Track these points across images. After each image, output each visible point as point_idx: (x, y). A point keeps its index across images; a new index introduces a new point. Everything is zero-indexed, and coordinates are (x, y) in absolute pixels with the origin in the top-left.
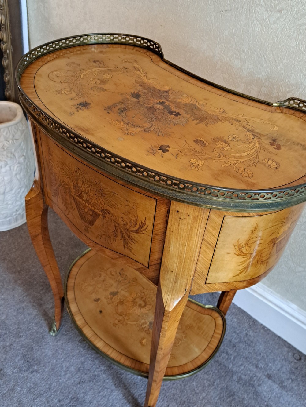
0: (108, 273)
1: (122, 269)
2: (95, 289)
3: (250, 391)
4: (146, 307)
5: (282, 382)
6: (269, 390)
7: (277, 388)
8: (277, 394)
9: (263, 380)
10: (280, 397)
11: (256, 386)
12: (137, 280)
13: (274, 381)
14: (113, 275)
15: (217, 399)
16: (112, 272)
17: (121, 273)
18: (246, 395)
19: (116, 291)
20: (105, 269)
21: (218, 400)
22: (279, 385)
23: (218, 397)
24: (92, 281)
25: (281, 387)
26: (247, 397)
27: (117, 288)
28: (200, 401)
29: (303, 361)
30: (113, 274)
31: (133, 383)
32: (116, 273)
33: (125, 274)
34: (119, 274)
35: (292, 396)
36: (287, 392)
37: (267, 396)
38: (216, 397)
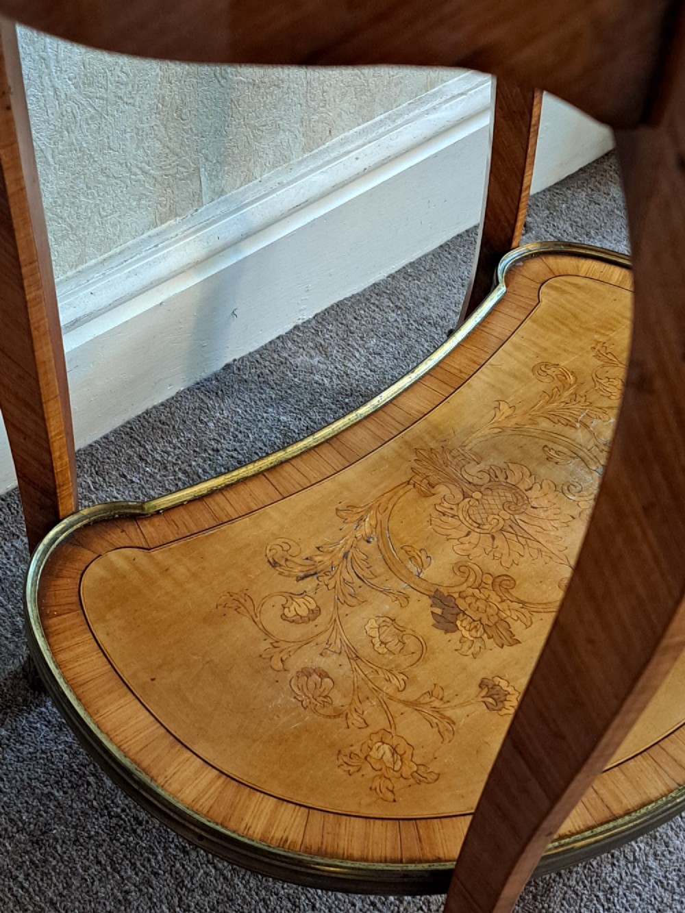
0: (296, 632)
1: (274, 564)
2: (414, 705)
4: (522, 487)
12: (351, 507)
14: (315, 613)
16: (290, 614)
17: (298, 571)
19: (427, 601)
20: (265, 645)
24: (355, 719)
27: (407, 598)
30: (303, 612)
32: (303, 594)
33: (307, 553)
34: (309, 584)
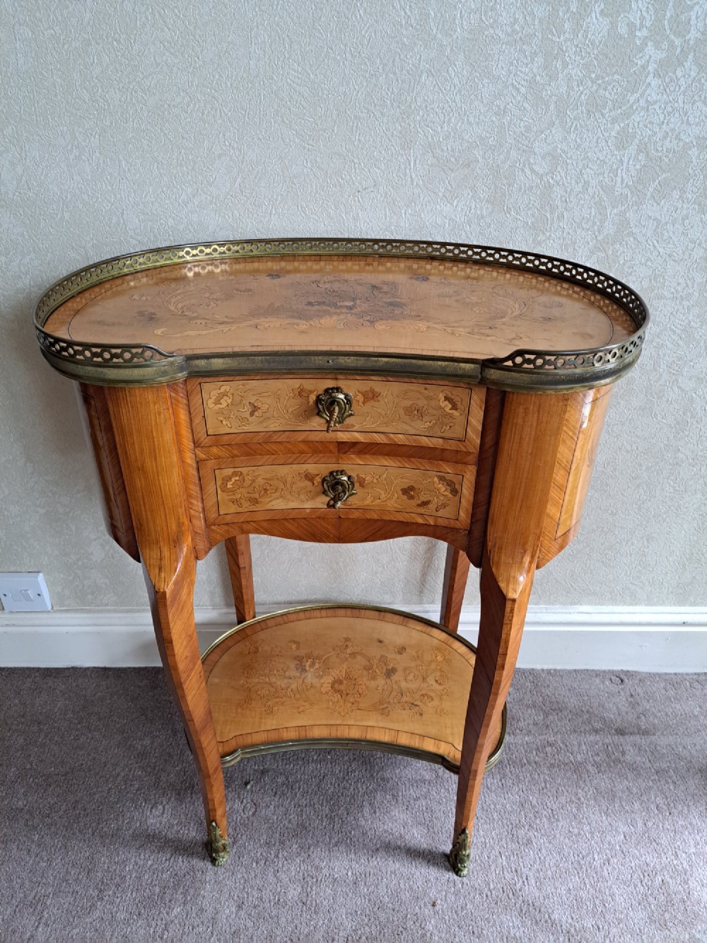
3: (623, 771)
5: (639, 728)
6: (636, 751)
7: (641, 739)
8: (649, 748)
9: (619, 743)
10: (655, 747)
11: (622, 759)
13: (631, 734)
15: (604, 818)
18: (625, 780)
21: (607, 819)
22: (639, 733)
23: (603, 814)
25: (643, 734)
26: (629, 782)
28: (593, 842)
29: (626, 680)
31: (493, 905)
35: (664, 735)
36: (654, 734)
37: (644, 760)
38: (602, 817)
